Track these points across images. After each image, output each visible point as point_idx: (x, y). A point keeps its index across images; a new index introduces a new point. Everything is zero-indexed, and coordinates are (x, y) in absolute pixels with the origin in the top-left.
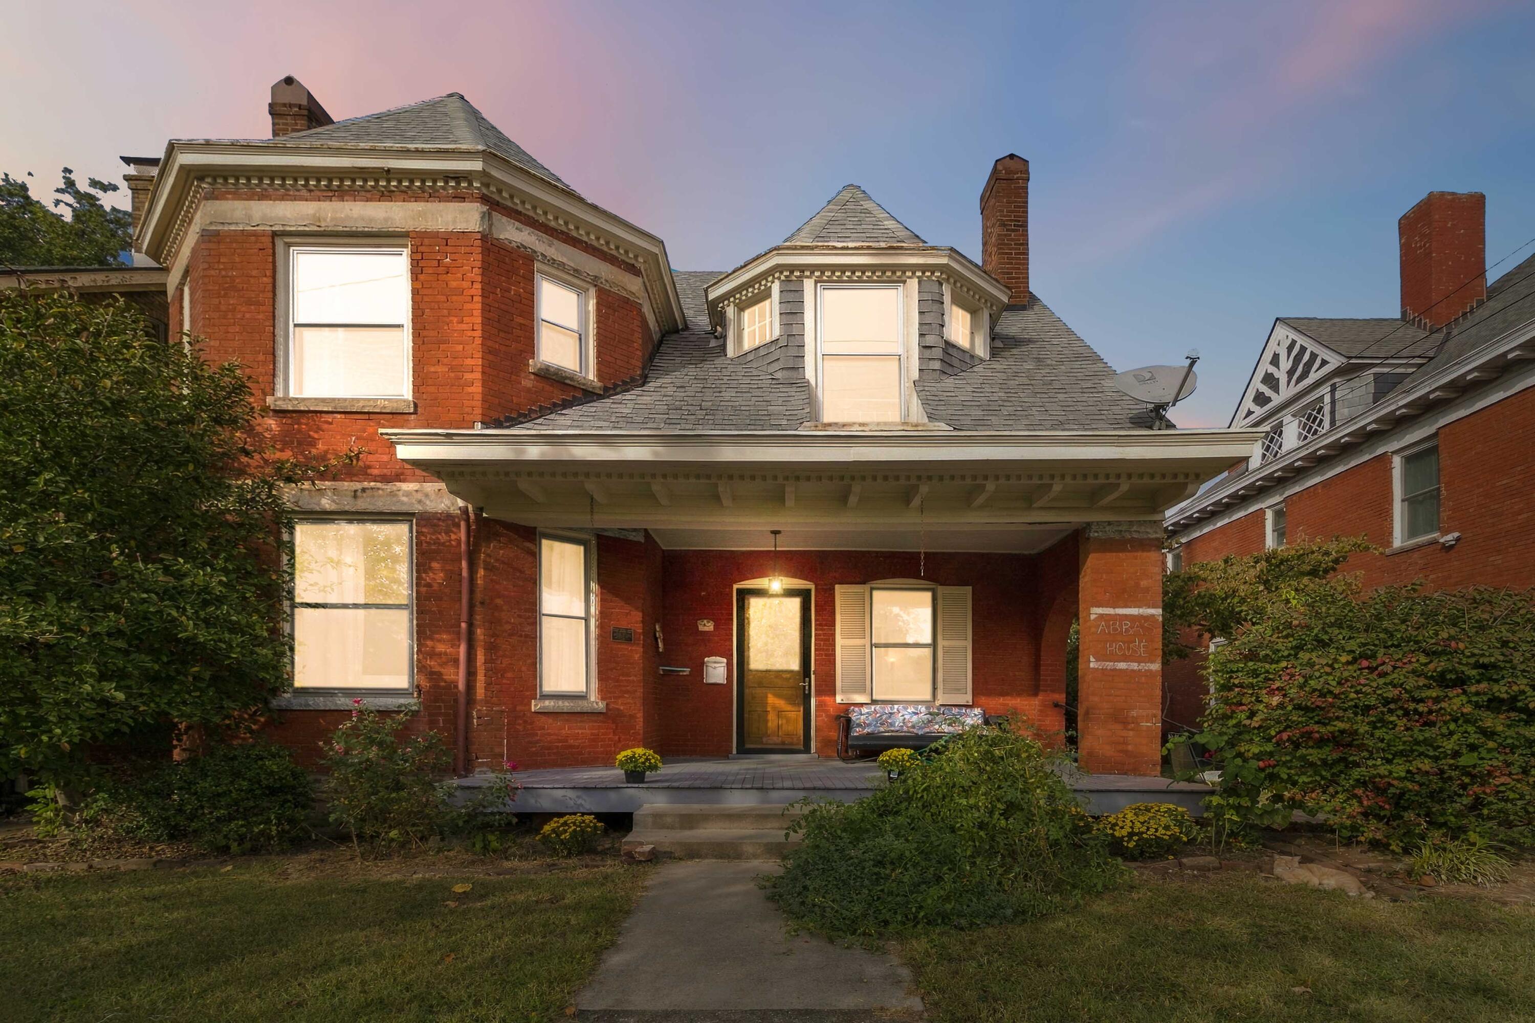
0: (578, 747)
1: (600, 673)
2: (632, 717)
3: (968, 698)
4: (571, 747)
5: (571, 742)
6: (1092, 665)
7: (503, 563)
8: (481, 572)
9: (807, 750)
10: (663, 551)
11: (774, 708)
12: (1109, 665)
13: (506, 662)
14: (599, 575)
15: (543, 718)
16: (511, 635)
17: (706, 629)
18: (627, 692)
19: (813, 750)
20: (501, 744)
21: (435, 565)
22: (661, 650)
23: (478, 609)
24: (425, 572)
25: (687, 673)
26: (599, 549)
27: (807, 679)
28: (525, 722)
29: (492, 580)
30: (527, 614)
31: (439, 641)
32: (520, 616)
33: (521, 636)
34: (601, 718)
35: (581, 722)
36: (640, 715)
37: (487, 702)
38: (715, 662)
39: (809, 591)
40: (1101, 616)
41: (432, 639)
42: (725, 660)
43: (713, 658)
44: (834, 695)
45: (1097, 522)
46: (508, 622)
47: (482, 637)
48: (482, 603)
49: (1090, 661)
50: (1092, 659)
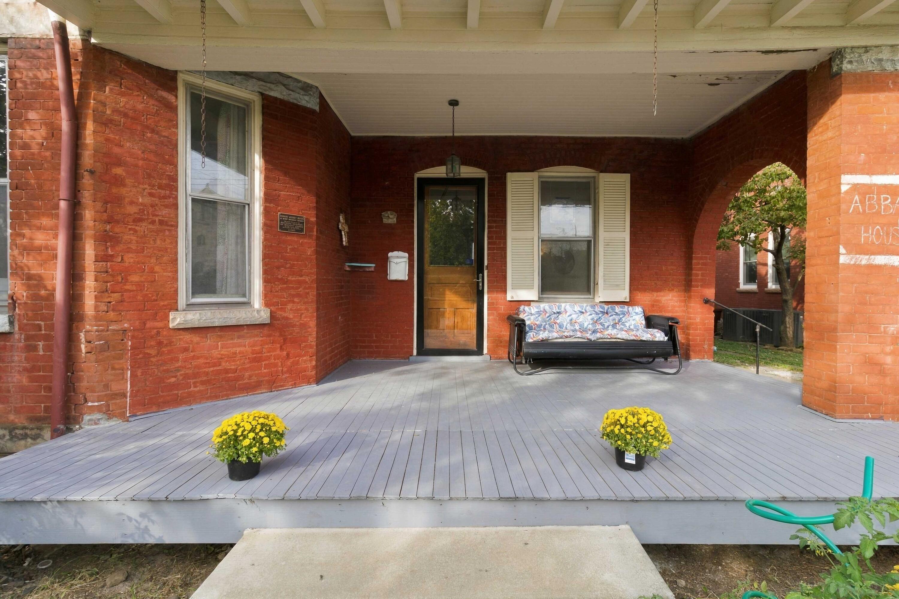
0: (235, 371)
1: (265, 272)
2: (304, 326)
3: (624, 295)
4: (227, 371)
5: (225, 365)
6: (843, 259)
7: (126, 115)
8: (90, 127)
9: (479, 351)
10: (352, 138)
11: (452, 306)
12: (864, 260)
13: (130, 259)
14: (264, 146)
15: (187, 337)
16: (138, 220)
17: (390, 221)
18: (298, 295)
19: (485, 351)
20: (124, 379)
21: (32, 115)
22: (344, 243)
23: (87, 181)
24: (22, 127)
25: (373, 269)
26: (264, 114)
27: (481, 275)
28: (160, 343)
29: (107, 140)
30: (163, 192)
31: (39, 228)
32: (151, 195)
33: (153, 222)
34: (266, 331)
35: (239, 337)
36: (313, 324)
37: (97, 318)
38: (398, 257)
39: (483, 180)
40: (855, 187)
41: (30, 227)
42: (406, 255)
43: (395, 253)
44: (505, 291)
45: (852, 48)
46: (132, 203)
47: (91, 223)
48: (92, 172)
49: (838, 254)
50: (842, 250)
